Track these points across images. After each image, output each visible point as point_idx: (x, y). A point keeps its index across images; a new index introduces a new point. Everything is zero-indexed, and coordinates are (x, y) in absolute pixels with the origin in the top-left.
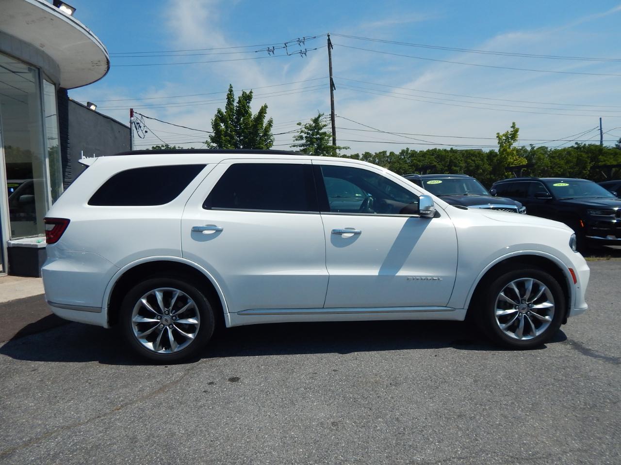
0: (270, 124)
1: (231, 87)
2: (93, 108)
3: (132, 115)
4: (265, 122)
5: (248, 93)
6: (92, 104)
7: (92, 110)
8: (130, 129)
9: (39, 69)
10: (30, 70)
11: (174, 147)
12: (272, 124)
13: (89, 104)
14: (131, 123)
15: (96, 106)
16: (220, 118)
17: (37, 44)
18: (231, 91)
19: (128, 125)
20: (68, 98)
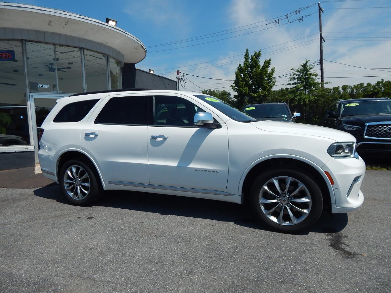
0: (273, 71)
1: (247, 50)
2: (152, 72)
3: (178, 74)
4: (269, 70)
5: (258, 52)
6: (151, 70)
7: (151, 74)
8: (177, 82)
9: (107, 55)
10: (104, 56)
11: (214, 91)
12: (274, 71)
13: (150, 70)
14: (178, 78)
15: (154, 71)
16: (240, 70)
17: (104, 43)
18: (247, 52)
19: (176, 80)
20: (136, 68)
